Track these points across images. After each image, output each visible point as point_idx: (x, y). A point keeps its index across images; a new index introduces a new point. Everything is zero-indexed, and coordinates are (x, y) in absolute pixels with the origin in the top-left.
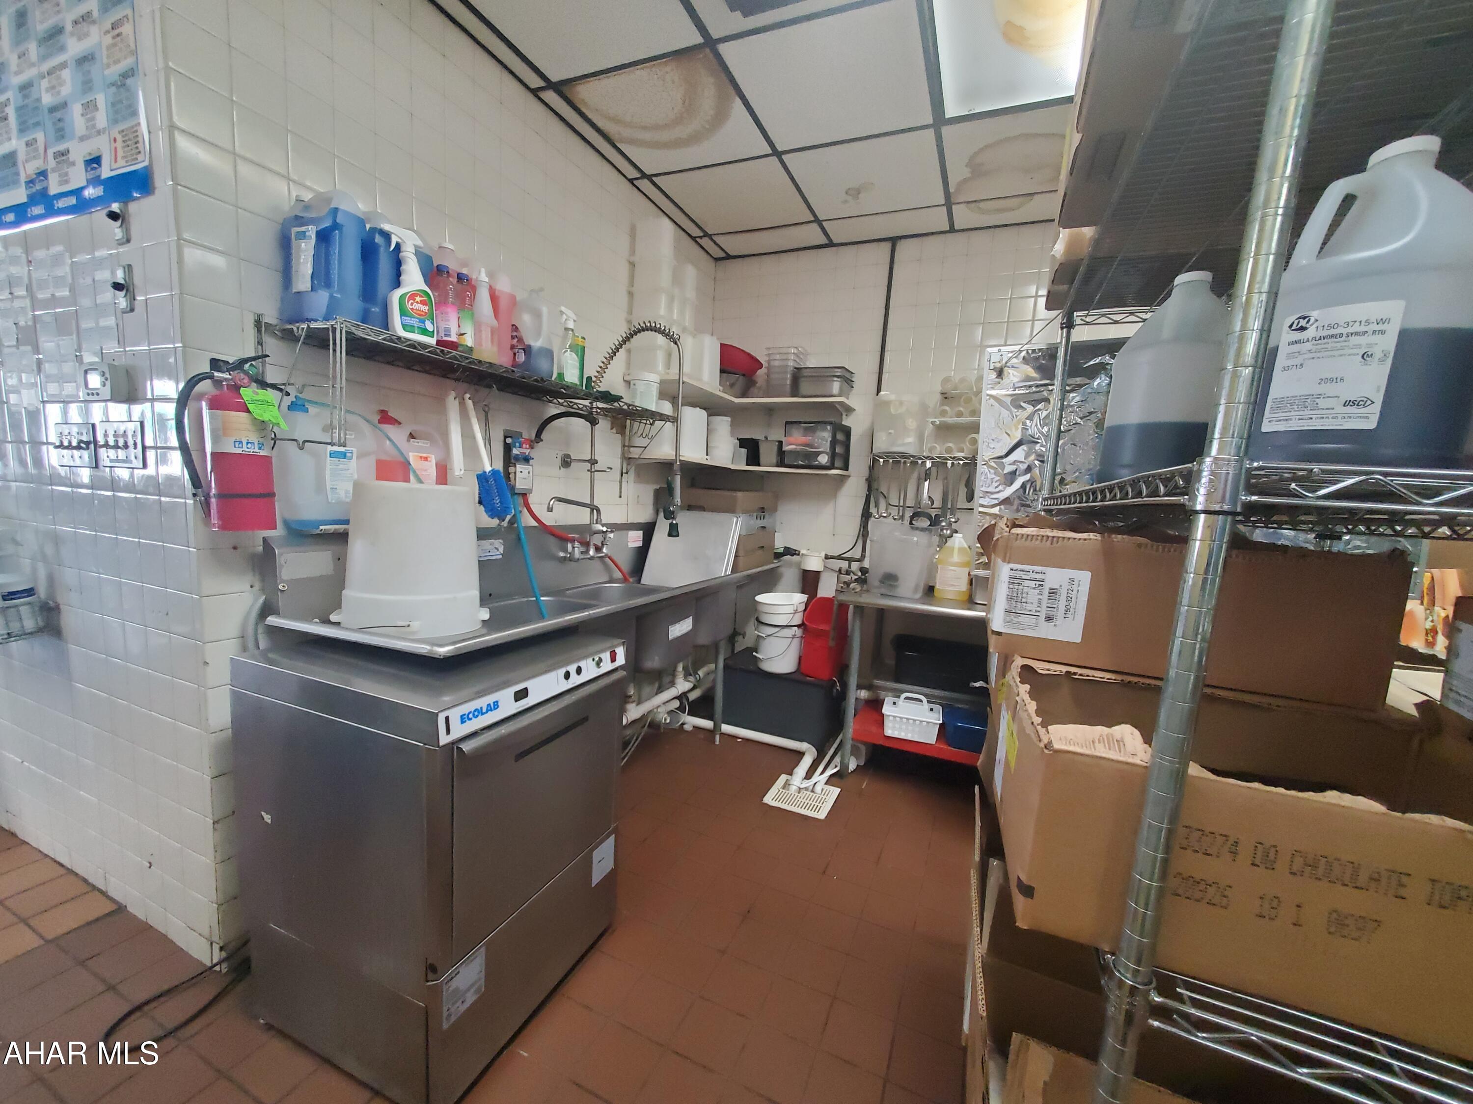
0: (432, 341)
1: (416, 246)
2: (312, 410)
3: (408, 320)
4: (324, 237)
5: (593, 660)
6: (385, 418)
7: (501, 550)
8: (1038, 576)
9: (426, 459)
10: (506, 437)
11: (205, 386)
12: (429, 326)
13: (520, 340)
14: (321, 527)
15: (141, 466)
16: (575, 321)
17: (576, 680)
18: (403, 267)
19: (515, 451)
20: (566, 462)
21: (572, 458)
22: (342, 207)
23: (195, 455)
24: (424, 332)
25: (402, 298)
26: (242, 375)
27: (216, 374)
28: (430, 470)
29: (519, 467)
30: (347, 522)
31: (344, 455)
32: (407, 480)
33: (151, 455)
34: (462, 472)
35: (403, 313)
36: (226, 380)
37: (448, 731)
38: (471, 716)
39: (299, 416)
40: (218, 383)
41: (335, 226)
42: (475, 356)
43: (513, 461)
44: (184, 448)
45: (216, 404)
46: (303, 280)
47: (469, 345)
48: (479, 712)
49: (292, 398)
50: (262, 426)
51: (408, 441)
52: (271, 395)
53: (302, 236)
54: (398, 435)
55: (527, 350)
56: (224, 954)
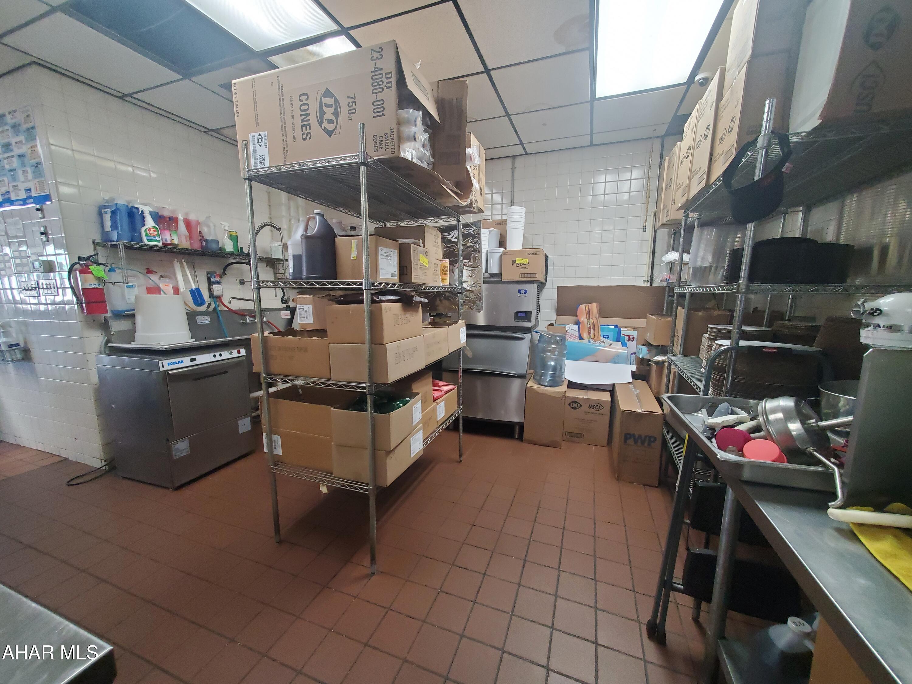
0: (160, 244)
1: (150, 212)
2: (117, 270)
3: (149, 238)
4: (113, 213)
5: (228, 352)
6: (149, 271)
7: (209, 320)
8: (303, 307)
9: (167, 285)
10: (207, 274)
11: (78, 266)
12: (158, 239)
13: (203, 237)
14: (126, 312)
15: (57, 295)
16: (228, 226)
17: (218, 358)
18: (145, 219)
19: (212, 280)
20: (242, 282)
21: (245, 280)
22: (118, 203)
23: (75, 289)
24: (156, 241)
25: (145, 230)
26: (90, 262)
27: (81, 262)
28: (170, 289)
29: (214, 286)
30: (134, 310)
31: (132, 286)
32: (160, 293)
33: (60, 290)
34: (184, 290)
35: (147, 235)
36: (84, 264)
37: (163, 367)
38: (172, 364)
39: (113, 274)
40: (81, 265)
41: (117, 209)
42: (180, 247)
43: (212, 284)
44: (72, 288)
45: (81, 272)
46: (108, 228)
47: (176, 243)
48: (176, 363)
49: (109, 267)
50: (98, 279)
51: (159, 279)
52: (101, 268)
53: (106, 212)
54: (155, 278)
55: (206, 241)
56: (106, 463)
